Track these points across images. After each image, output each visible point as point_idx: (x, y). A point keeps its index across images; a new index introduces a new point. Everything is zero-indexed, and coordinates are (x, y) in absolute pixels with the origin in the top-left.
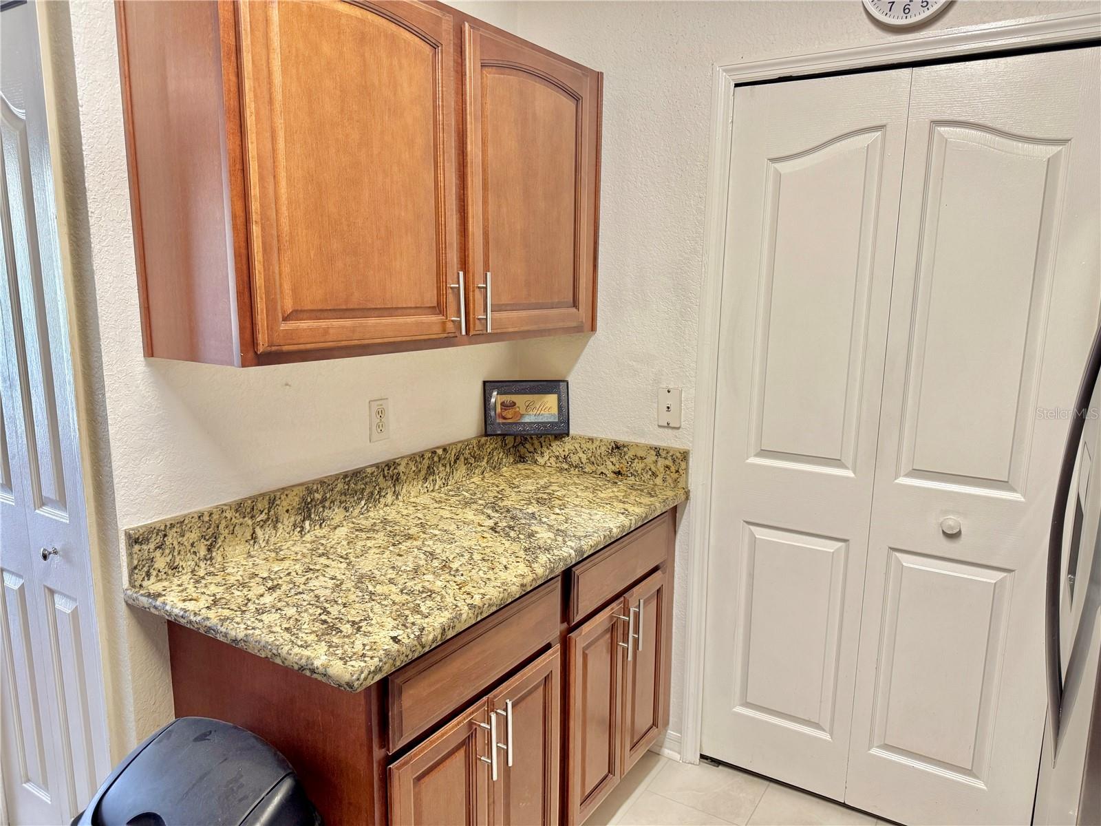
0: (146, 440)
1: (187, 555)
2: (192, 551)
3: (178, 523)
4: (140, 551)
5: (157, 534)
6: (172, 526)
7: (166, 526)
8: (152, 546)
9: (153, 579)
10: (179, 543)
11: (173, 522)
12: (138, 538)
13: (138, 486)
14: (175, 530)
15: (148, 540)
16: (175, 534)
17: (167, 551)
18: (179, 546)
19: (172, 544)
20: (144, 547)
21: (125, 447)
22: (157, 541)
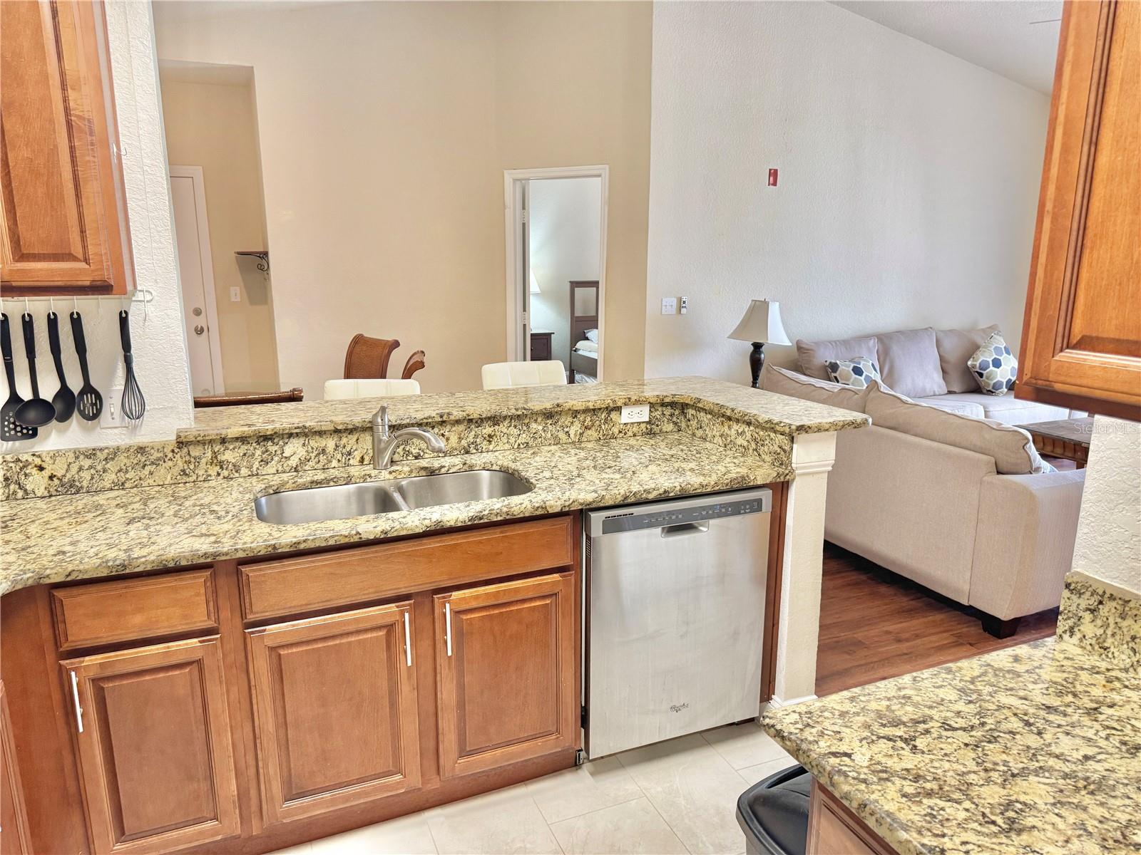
0: (1129, 485)
1: (1122, 644)
2: (1130, 645)
3: (1120, 599)
4: (1068, 598)
5: (1092, 595)
6: (1112, 598)
7: (1104, 592)
8: (1084, 604)
9: (1075, 640)
10: (1116, 623)
11: (1115, 594)
12: (1070, 584)
13: (1106, 533)
14: (1114, 604)
15: (1080, 594)
16: (1113, 610)
17: (1099, 622)
18: (1115, 628)
19: (1107, 619)
20: (1074, 597)
21: (1101, 482)
22: (1091, 603)
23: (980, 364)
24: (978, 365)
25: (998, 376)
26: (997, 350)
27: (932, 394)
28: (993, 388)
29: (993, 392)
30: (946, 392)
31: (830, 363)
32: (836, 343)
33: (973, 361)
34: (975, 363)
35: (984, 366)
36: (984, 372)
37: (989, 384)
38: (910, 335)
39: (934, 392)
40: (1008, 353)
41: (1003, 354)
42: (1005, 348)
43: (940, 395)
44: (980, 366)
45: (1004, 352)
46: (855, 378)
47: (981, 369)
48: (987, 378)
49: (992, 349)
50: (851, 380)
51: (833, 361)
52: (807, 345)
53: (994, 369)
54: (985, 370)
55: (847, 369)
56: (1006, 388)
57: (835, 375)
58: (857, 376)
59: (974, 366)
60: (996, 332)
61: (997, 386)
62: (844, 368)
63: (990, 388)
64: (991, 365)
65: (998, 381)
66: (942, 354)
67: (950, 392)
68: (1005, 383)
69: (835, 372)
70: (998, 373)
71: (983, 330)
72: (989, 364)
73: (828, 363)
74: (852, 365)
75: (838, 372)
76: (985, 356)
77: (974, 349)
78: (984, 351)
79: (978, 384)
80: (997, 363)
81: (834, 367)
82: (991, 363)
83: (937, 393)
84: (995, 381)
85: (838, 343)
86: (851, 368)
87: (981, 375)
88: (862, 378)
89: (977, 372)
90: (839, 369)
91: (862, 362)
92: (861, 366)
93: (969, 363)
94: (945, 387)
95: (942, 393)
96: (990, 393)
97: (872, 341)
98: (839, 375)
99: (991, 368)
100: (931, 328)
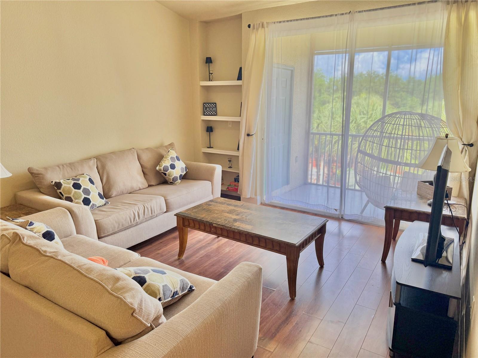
23: (163, 168)
24: (162, 169)
25: (175, 174)
26: (172, 158)
27: (138, 189)
28: (173, 180)
29: (173, 183)
30: (148, 186)
31: (55, 182)
32: (63, 166)
33: (160, 167)
34: (160, 168)
35: (166, 169)
36: (167, 173)
37: (170, 179)
38: (119, 154)
39: (139, 187)
40: (178, 159)
41: (176, 161)
42: (176, 157)
43: (143, 189)
44: (163, 170)
45: (176, 160)
46: (75, 192)
47: (164, 171)
48: (169, 175)
49: (169, 159)
50: (72, 194)
51: (58, 181)
52: (37, 170)
53: (171, 170)
54: (167, 171)
55: (68, 186)
56: (180, 179)
57: (60, 191)
58: (76, 190)
59: (160, 170)
60: (171, 148)
61: (175, 179)
62: (66, 185)
63: (171, 181)
64: (170, 168)
65: (175, 176)
66: (142, 163)
67: (150, 186)
68: (179, 177)
69: (60, 189)
70: (174, 172)
71: (166, 146)
72: (168, 167)
73: (53, 183)
74: (73, 182)
75: (62, 189)
76: (166, 163)
77: (160, 158)
78: (165, 160)
79: (165, 179)
80: (173, 167)
81: (58, 185)
82: (169, 167)
83: (141, 188)
84: (173, 177)
85: (65, 166)
86: (72, 184)
87: (165, 174)
88: (81, 191)
89: (163, 173)
90: (63, 187)
91: (81, 179)
92: (80, 182)
93: (157, 168)
94: (147, 183)
95: (145, 187)
96: (172, 183)
97: (92, 161)
98: (63, 191)
99: (170, 170)
100: (133, 148)
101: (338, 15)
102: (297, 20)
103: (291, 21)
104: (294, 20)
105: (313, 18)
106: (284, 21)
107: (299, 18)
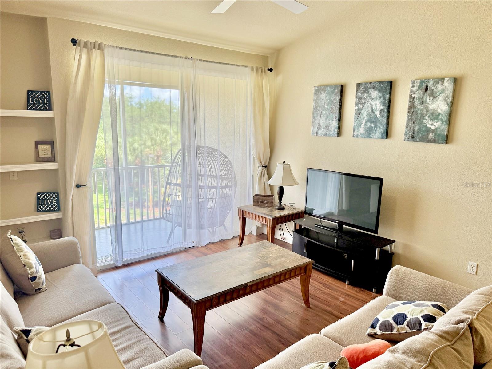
101: (182, 58)
102: (141, 51)
103: (135, 50)
104: (138, 51)
105: (158, 54)
106: (126, 49)
107: (144, 50)
